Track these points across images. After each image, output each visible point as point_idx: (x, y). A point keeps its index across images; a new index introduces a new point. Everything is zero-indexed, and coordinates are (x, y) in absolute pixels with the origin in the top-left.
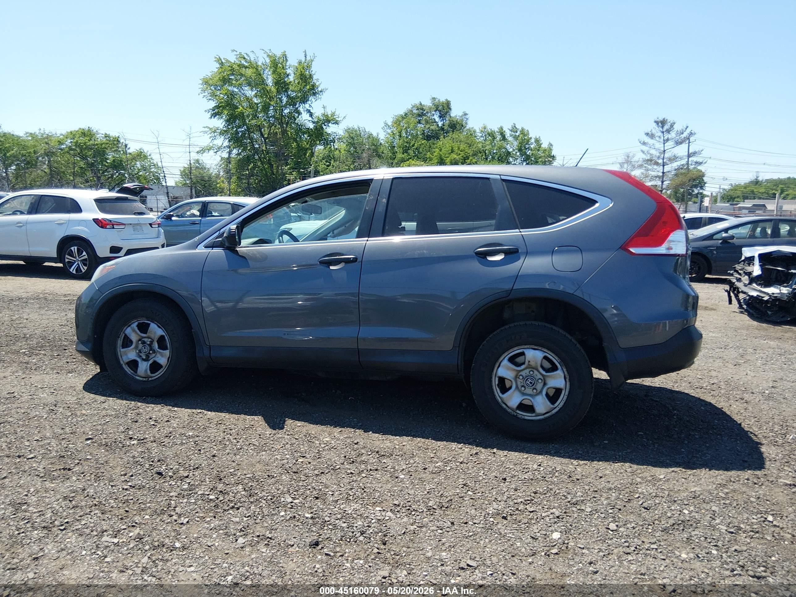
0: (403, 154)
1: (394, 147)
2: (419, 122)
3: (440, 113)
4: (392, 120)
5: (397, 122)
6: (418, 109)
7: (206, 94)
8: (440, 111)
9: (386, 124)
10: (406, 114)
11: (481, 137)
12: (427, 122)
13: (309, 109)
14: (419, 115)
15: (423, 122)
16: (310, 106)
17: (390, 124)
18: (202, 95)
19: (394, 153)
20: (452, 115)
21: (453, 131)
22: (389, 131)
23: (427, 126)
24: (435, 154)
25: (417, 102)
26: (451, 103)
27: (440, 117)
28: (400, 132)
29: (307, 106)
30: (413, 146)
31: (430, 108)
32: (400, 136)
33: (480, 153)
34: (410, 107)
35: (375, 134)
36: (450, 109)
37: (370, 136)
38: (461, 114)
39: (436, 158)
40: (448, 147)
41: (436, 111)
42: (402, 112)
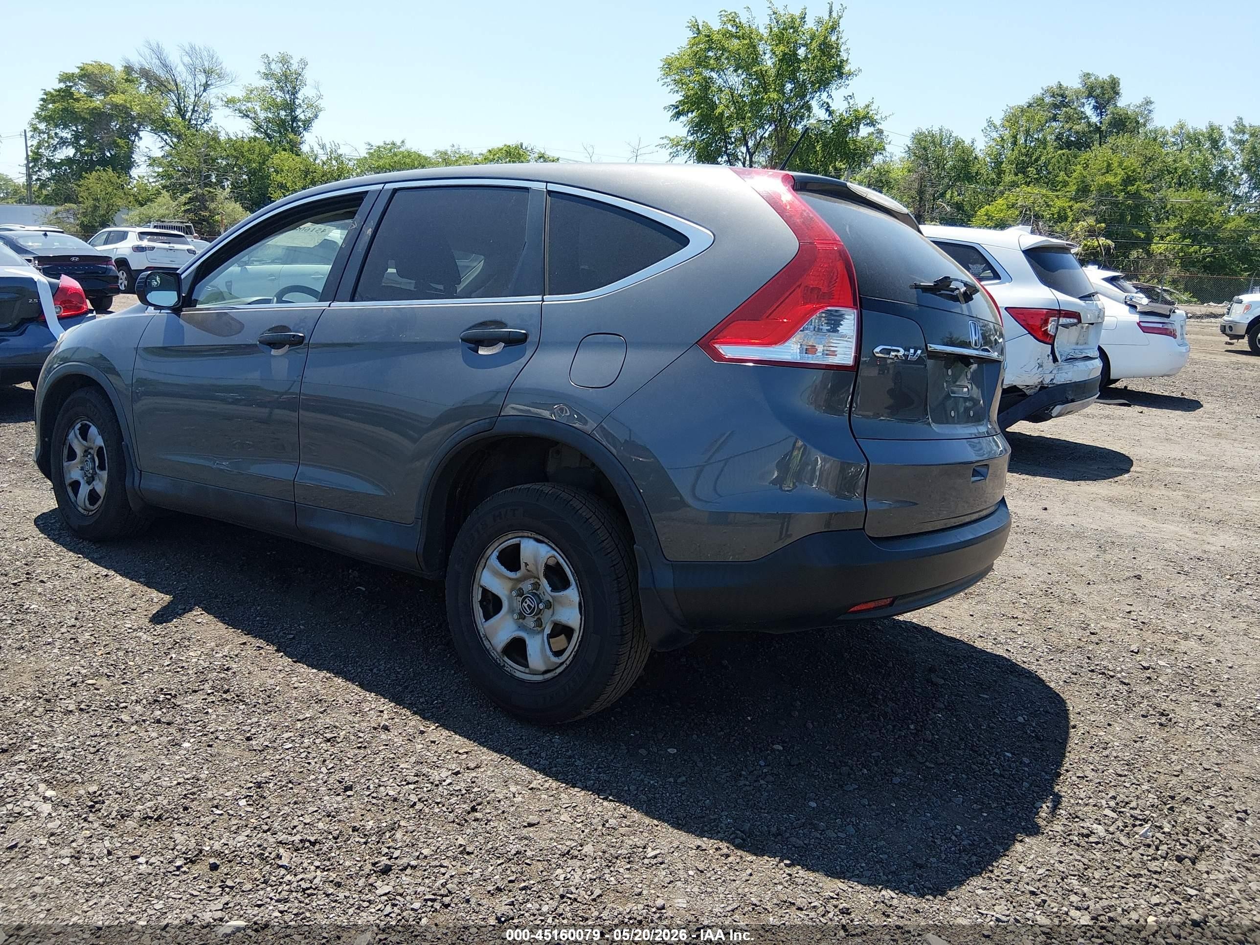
0: (1016, 175)
1: (1002, 163)
2: (1054, 119)
3: (1096, 102)
4: (1002, 115)
5: (1012, 119)
6: (1053, 96)
7: (669, 80)
8: (1096, 98)
9: (991, 124)
10: (1030, 106)
11: (1174, 144)
12: (1069, 119)
13: (827, 100)
14: (1055, 106)
15: (1061, 117)
16: (830, 96)
17: (998, 123)
18: (661, 82)
19: (1000, 173)
20: (1118, 105)
21: (1118, 133)
22: (995, 135)
23: (1067, 126)
24: (1075, 175)
25: (1053, 84)
26: (1121, 82)
27: (1095, 108)
28: (1015, 137)
29: (824, 95)
30: (1037, 160)
31: (1077, 93)
32: (1015, 143)
33: (1169, 173)
34: (1038, 93)
35: (968, 142)
36: (1118, 94)
37: (958, 143)
38: (1139, 101)
39: (1075, 181)
40: (1101, 164)
41: (1088, 97)
42: (1023, 102)
